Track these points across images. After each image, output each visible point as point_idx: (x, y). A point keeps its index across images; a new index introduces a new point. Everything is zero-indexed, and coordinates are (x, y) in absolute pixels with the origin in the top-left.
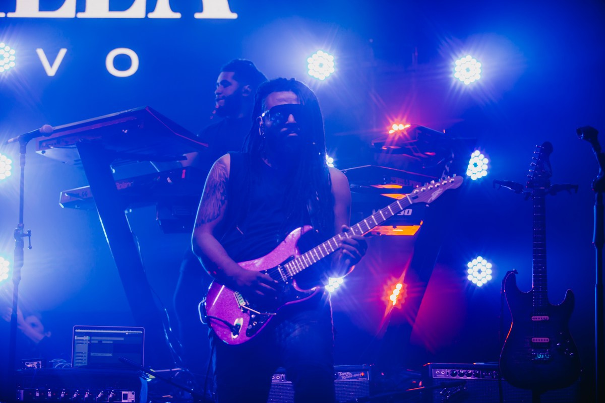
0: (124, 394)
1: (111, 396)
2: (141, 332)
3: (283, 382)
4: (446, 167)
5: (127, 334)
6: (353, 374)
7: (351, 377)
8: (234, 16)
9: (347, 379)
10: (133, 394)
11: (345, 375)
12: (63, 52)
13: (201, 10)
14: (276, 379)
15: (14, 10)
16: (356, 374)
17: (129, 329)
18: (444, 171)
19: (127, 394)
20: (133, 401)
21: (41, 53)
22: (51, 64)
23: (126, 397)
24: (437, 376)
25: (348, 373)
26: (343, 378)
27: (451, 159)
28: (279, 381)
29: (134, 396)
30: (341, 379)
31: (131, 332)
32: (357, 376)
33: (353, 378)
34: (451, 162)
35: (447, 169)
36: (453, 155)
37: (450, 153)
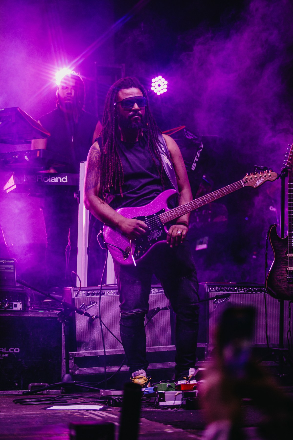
0: (14, 304)
1: (7, 305)
2: (13, 261)
3: (115, 295)
4: (198, 153)
5: (4, 262)
6: (159, 290)
7: (158, 291)
9: (155, 293)
10: (21, 304)
11: (154, 291)
14: (110, 294)
16: (161, 290)
17: (5, 260)
18: (196, 156)
19: (17, 304)
20: (21, 309)
23: (16, 306)
24: (211, 291)
25: (156, 289)
26: (153, 293)
27: (201, 148)
28: (112, 295)
29: (21, 305)
30: (152, 293)
31: (6, 261)
32: (161, 291)
33: (159, 292)
34: (201, 150)
35: (198, 155)
36: (202, 146)
37: (201, 145)
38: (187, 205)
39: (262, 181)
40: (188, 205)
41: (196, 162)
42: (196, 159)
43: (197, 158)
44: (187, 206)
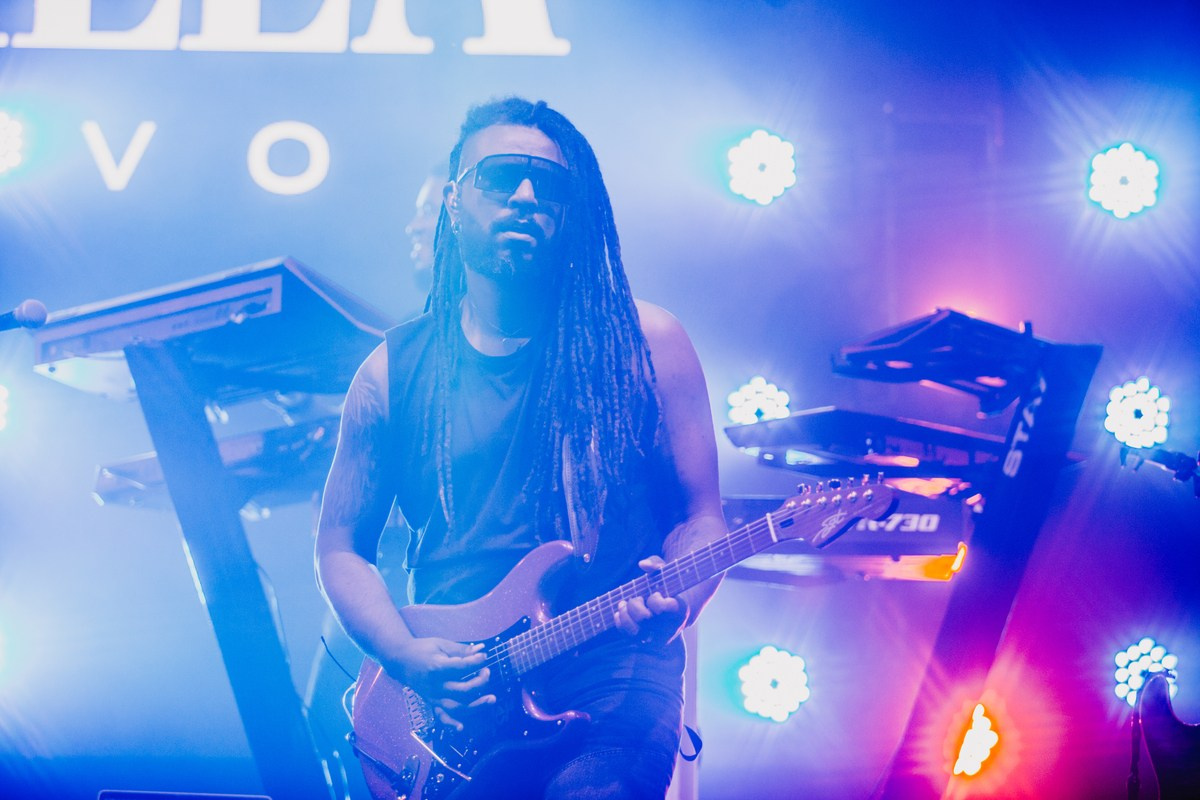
4: (1026, 414)
8: (561, 47)
12: (146, 132)
13: (480, 32)
15: (29, 29)
18: (1020, 425)
21: (93, 133)
22: (118, 159)
27: (1038, 393)
34: (1038, 401)
35: (1029, 418)
36: (1043, 386)
37: (1036, 381)
38: (594, 608)
39: (840, 518)
40: (597, 609)
41: (1020, 446)
42: (1020, 436)
43: (1026, 429)
44: (592, 611)
